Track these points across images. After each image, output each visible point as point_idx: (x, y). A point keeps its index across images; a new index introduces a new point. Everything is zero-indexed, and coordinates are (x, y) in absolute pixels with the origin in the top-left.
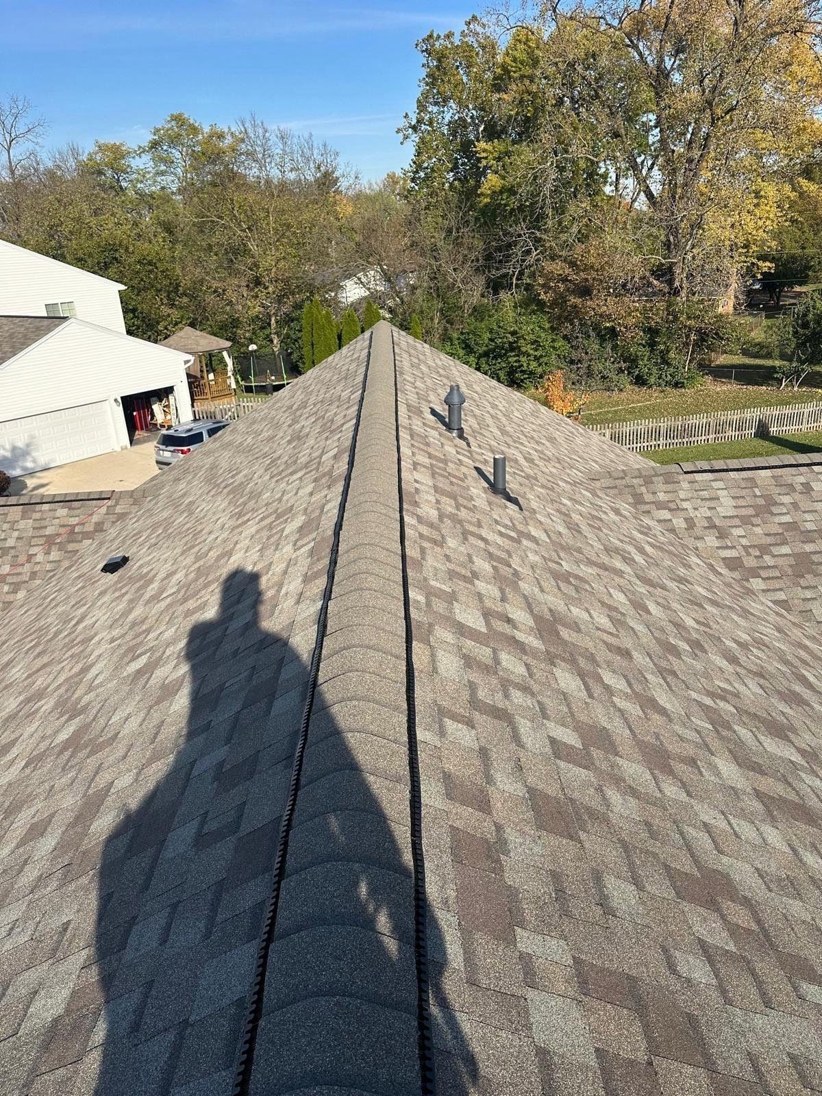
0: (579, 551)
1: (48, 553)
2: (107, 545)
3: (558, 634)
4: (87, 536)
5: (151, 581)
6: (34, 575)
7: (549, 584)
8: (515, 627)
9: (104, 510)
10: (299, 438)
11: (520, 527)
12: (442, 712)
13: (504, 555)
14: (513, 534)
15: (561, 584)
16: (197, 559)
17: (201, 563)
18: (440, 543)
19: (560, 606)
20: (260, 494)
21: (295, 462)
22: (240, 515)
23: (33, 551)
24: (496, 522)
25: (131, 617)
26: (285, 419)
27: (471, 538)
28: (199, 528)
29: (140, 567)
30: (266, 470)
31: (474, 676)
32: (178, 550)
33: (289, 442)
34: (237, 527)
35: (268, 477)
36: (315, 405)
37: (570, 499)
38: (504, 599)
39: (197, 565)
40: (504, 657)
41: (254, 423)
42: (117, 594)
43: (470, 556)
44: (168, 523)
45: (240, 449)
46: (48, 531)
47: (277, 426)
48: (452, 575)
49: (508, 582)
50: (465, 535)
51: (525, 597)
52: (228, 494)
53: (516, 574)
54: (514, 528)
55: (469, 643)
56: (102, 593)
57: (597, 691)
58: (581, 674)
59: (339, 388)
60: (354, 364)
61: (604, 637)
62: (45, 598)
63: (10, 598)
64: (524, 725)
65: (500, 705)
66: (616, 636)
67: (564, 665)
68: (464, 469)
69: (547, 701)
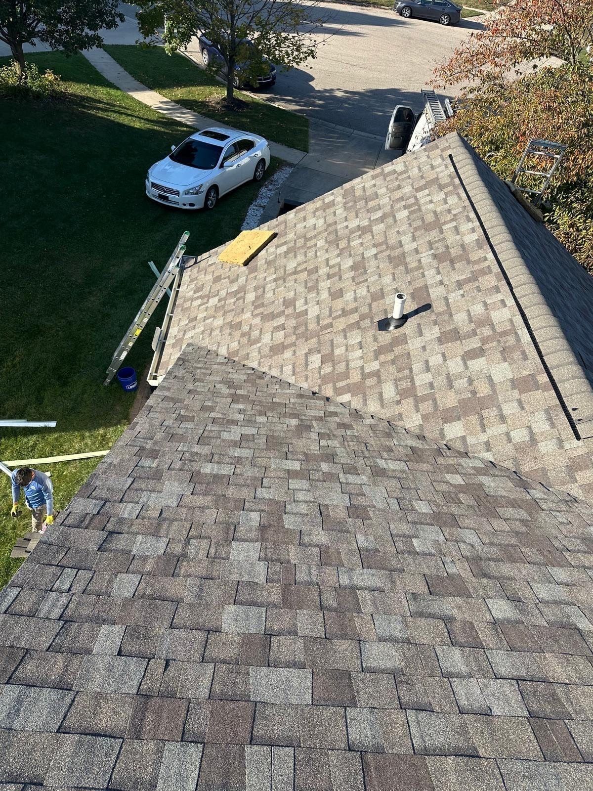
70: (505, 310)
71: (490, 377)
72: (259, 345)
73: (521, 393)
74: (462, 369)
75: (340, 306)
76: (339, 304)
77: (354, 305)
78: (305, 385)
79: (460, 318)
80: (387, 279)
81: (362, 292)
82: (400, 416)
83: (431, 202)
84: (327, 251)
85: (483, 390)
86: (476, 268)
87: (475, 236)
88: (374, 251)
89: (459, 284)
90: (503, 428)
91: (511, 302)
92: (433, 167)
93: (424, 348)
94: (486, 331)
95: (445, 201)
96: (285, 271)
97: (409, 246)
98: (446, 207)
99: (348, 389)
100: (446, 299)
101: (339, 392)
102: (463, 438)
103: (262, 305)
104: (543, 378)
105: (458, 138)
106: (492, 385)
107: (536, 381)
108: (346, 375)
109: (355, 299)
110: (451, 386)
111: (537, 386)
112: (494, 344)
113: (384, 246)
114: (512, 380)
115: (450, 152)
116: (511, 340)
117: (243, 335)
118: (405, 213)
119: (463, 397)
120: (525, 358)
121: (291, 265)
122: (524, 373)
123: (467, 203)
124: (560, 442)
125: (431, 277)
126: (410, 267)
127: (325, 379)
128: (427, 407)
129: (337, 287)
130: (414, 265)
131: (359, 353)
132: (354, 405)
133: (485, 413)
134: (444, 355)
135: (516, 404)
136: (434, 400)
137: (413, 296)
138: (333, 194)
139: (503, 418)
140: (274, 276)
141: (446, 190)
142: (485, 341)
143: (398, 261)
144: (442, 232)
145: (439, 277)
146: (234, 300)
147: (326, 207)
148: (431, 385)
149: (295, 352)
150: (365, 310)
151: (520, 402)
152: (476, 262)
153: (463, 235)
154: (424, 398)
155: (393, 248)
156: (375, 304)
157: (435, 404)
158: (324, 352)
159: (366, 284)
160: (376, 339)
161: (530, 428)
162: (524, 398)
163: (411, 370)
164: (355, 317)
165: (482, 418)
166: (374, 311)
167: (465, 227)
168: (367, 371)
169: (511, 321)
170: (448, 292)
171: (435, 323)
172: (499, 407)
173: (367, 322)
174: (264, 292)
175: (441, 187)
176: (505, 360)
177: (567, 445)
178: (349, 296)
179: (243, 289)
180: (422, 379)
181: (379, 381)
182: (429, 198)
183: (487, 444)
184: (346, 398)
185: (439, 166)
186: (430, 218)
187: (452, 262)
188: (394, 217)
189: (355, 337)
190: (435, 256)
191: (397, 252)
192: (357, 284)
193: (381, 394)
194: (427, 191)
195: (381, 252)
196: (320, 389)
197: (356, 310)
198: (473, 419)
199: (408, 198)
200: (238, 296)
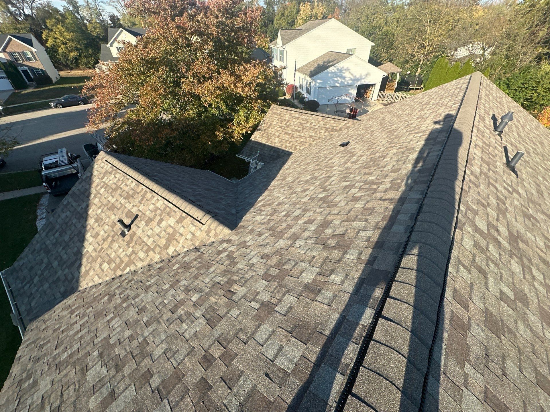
0: (539, 205)
1: (325, 133)
2: (341, 136)
3: (518, 244)
4: (337, 131)
5: (354, 155)
6: (319, 138)
7: (520, 219)
8: (499, 235)
9: (343, 124)
10: (423, 118)
11: (515, 186)
12: (460, 263)
13: (503, 198)
14: (510, 189)
15: (526, 220)
16: (372, 154)
17: (373, 156)
18: (477, 186)
19: (523, 231)
20: (401, 137)
21: (419, 128)
22: (391, 143)
23: (322, 131)
24: (504, 181)
25: (346, 166)
26: (418, 107)
27: (491, 187)
28: (374, 142)
29: (351, 149)
30: (405, 128)
31: (476, 251)
32: (365, 148)
33: (418, 118)
34: (389, 147)
35: (405, 131)
36: (433, 105)
37: (543, 177)
38: (498, 220)
39: (371, 156)
40: (491, 246)
41: (403, 105)
42: (342, 155)
43: (488, 195)
44: (363, 136)
45: (395, 115)
46: (327, 126)
47: (413, 110)
48: (479, 202)
49: (502, 212)
50: (489, 183)
51: (508, 222)
52: (388, 132)
53: (506, 209)
54: (511, 186)
55: (478, 236)
56: (338, 153)
57: (528, 276)
58: (523, 266)
59: (447, 100)
60: (458, 90)
61: (539, 252)
62: (321, 147)
63: (312, 142)
64: (491, 281)
65: (483, 267)
66: (545, 253)
67: (516, 259)
68: (496, 152)
69: (504, 273)
70: (160, 201)
71: (170, 226)
72: (75, 280)
73: (181, 223)
74: (160, 229)
75: (101, 239)
76: (100, 238)
77: (106, 235)
78: (108, 278)
79: (148, 213)
80: (113, 217)
81: (106, 228)
82: (151, 260)
83: (110, 180)
84: (80, 222)
85: (171, 231)
86: (142, 194)
87: (134, 184)
88: (100, 210)
89: (140, 203)
90: (184, 238)
91: (160, 198)
92: (102, 168)
93: (143, 231)
94: (159, 212)
95: (116, 177)
96: (65, 242)
97: (113, 201)
98: (117, 179)
99: (127, 265)
100: (139, 210)
101: (123, 270)
102: (175, 250)
103: (65, 263)
104: (184, 215)
105: (104, 153)
106: (172, 227)
108: (122, 262)
109: (105, 232)
110: (160, 237)
111: (184, 218)
112: (164, 214)
113: (103, 206)
114: (177, 222)
115: (105, 159)
116: (168, 209)
117: (64, 282)
118: (103, 190)
119: (166, 237)
120: (175, 212)
121: (67, 238)
122: (178, 217)
123: (124, 174)
124: (200, 229)
125: (129, 206)
126: (118, 207)
127: (115, 270)
128: (158, 250)
129: (94, 232)
130: (119, 206)
131: (121, 250)
132: (132, 270)
133: (176, 237)
134: (151, 229)
135: (182, 228)
136: (158, 245)
137: (127, 216)
138: (66, 199)
139: (181, 235)
140: (62, 248)
141: (113, 173)
142: (160, 215)
143: (112, 208)
144: (121, 189)
145: (131, 205)
146: (47, 272)
147: (66, 206)
148: (154, 241)
149: (94, 270)
150: (112, 234)
151: (183, 226)
152: (140, 192)
153: (130, 185)
154: (155, 248)
155: (107, 205)
156: (115, 229)
157: (160, 247)
158: (107, 260)
159: (106, 224)
160: (124, 241)
161: (190, 232)
162: (183, 224)
163: (144, 242)
164: (110, 239)
165: (176, 240)
166: (116, 231)
167: (128, 183)
168: (128, 254)
169: (164, 204)
170: (138, 207)
171: (141, 220)
172: (178, 232)
173: (116, 237)
174: (61, 257)
175: (110, 173)
176: (170, 217)
177: (202, 229)
178: (102, 233)
179: (49, 263)
180: (150, 242)
181: (136, 254)
182: (108, 180)
183: (183, 246)
184: (127, 270)
185: (104, 166)
186: (114, 186)
187: (132, 196)
188: (100, 193)
189: (115, 246)
190: (125, 198)
191: (110, 205)
192: (102, 226)
193: (140, 258)
194: (106, 178)
195: (103, 209)
196: (115, 275)
197: (109, 236)
198: (174, 242)
199: (100, 184)
200: (48, 268)
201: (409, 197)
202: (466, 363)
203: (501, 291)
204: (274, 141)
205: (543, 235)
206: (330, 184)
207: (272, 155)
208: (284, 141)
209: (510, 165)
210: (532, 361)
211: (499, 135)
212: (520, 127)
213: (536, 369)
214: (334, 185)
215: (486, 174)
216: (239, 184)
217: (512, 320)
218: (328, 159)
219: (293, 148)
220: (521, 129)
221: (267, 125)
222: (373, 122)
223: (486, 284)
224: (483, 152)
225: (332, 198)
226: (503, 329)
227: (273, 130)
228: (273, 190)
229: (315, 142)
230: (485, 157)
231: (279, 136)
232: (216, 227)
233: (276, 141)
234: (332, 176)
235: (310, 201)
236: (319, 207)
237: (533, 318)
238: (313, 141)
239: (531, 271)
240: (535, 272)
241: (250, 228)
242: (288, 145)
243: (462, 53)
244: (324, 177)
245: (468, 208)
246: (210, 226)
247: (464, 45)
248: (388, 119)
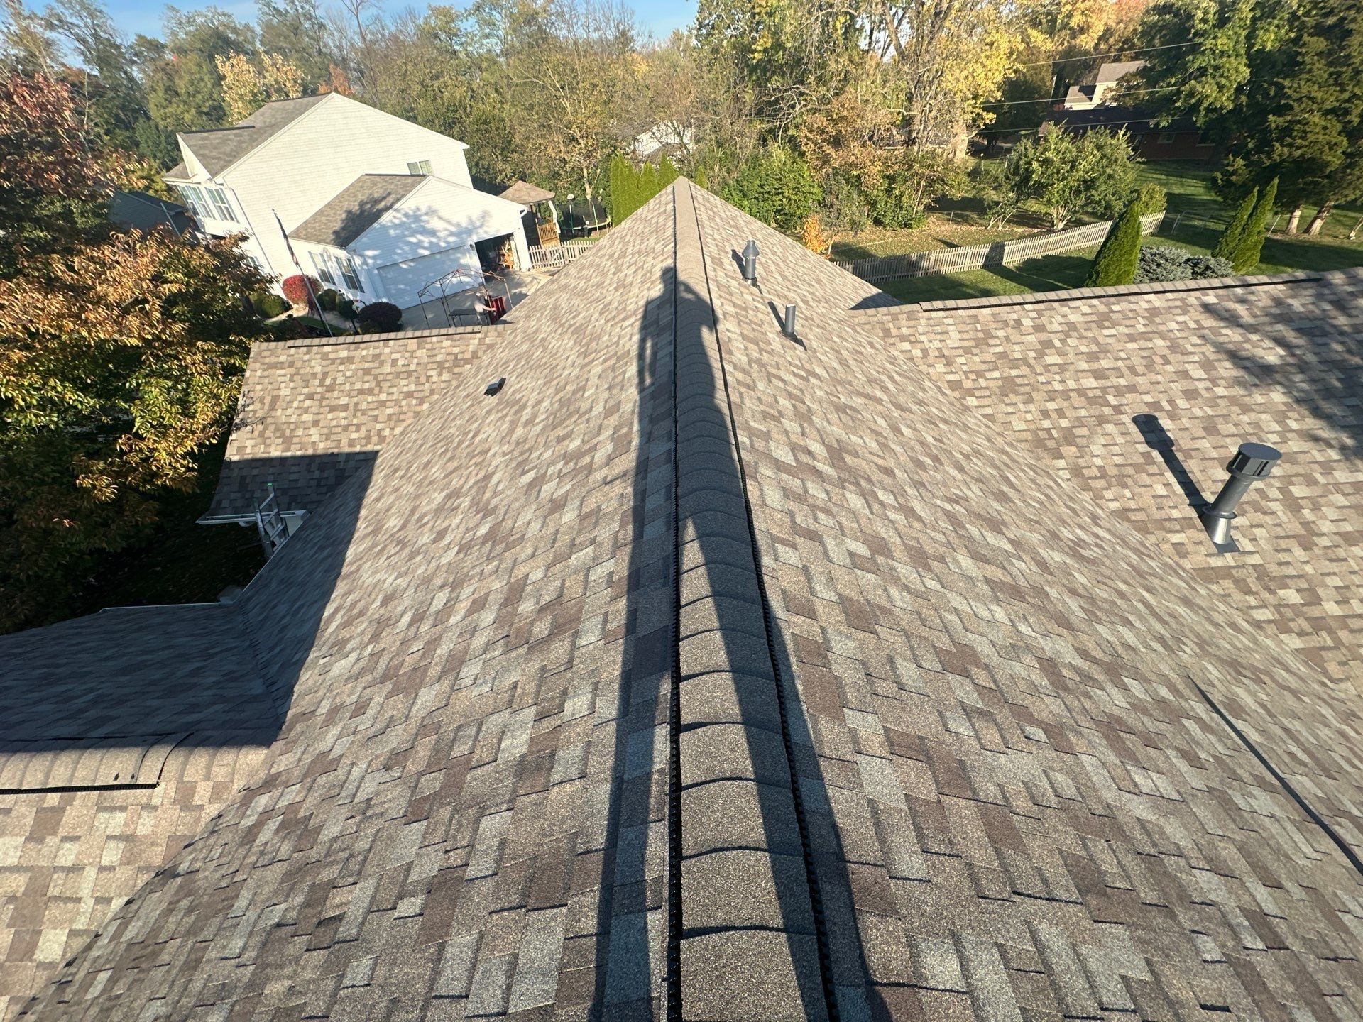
0: (850, 383)
1: (440, 375)
2: (483, 370)
3: (844, 461)
4: (467, 361)
5: (524, 407)
6: (432, 392)
7: (833, 417)
8: (814, 459)
9: (476, 341)
10: (625, 287)
11: (807, 366)
13: (799, 393)
14: (803, 373)
15: (842, 416)
16: (558, 391)
17: (562, 394)
18: (752, 387)
19: (844, 437)
20: (599, 337)
21: (625, 309)
22: (586, 354)
23: (430, 373)
24: (790, 363)
25: (514, 437)
26: (609, 266)
27: (774, 380)
28: (555, 363)
29: (514, 393)
30: (601, 314)
31: (791, 505)
32: (540, 382)
33: (616, 289)
34: (586, 365)
35: (603, 321)
36: (633, 255)
37: (840, 337)
38: (804, 434)
39: (558, 397)
40: (810, 485)
41: (582, 268)
42: (500, 415)
43: (775, 397)
44: (528, 355)
45: (576, 292)
46: (439, 358)
47: (604, 274)
48: (765, 416)
49: (804, 417)
50: (770, 377)
51: (818, 431)
52: (573, 333)
53: (809, 409)
54: (803, 368)
55: (785, 476)
56: (489, 412)
57: (876, 507)
58: (863, 494)
59: (652, 240)
60: (662, 218)
61: (876, 459)
62: (444, 411)
63: (418, 409)
64: (830, 543)
65: (812, 528)
66: (883, 458)
67: (851, 487)
68: (760, 315)
69: (843, 520)
73: (54, 833)
85: (16, 884)
102: (73, 933)
104: (53, 799)
106: (17, 869)
107: (52, 809)
111: (59, 811)
114: (29, 839)
119: (6, 918)
120: (6, 812)
122: (29, 821)
124: (149, 807)
133: (54, 891)
135: (66, 845)
139: (76, 869)
151: (66, 839)
161: (109, 838)
162: (62, 832)
165: (58, 898)
172: (56, 869)
177: (156, 801)
183: (99, 901)
198: (53, 912)
201: (651, 456)
202: (846, 710)
203: (851, 554)
204: (305, 440)
205: (871, 429)
206: (495, 494)
207: (319, 479)
208: (339, 430)
209: (787, 332)
210: (926, 639)
211: (754, 284)
212: (780, 262)
213: (935, 647)
214: (502, 492)
215: (758, 361)
216: (250, 599)
217: (880, 592)
218: (470, 435)
219: (375, 439)
220: (782, 265)
221: (262, 403)
222: (538, 320)
223: (826, 554)
224: (739, 322)
225: (509, 523)
226: (875, 615)
227: (289, 411)
228: (358, 570)
229: (426, 406)
230: (747, 331)
231: (316, 423)
232: (209, 768)
233: (315, 438)
234: (493, 474)
235: (461, 556)
236: (488, 559)
237: (905, 570)
238: (421, 404)
239: (876, 497)
240: (882, 495)
241: (325, 707)
242: (354, 436)
243: (647, 144)
244: (475, 483)
245: (752, 433)
246: (182, 775)
247: (644, 128)
248: (564, 305)
